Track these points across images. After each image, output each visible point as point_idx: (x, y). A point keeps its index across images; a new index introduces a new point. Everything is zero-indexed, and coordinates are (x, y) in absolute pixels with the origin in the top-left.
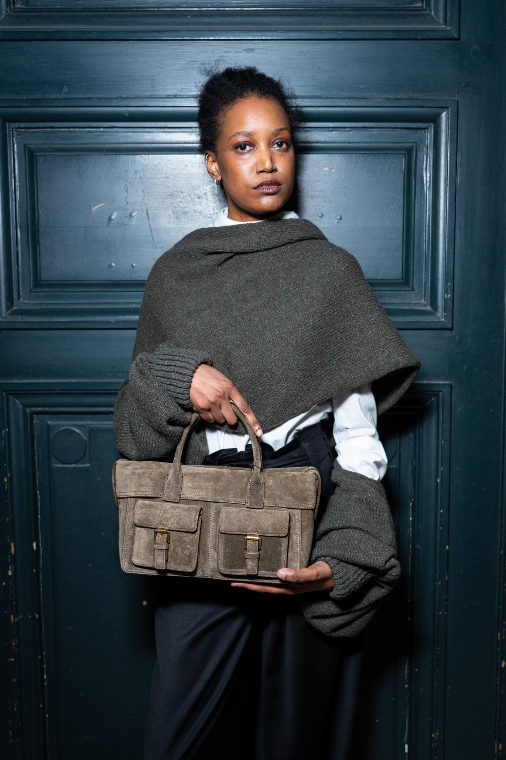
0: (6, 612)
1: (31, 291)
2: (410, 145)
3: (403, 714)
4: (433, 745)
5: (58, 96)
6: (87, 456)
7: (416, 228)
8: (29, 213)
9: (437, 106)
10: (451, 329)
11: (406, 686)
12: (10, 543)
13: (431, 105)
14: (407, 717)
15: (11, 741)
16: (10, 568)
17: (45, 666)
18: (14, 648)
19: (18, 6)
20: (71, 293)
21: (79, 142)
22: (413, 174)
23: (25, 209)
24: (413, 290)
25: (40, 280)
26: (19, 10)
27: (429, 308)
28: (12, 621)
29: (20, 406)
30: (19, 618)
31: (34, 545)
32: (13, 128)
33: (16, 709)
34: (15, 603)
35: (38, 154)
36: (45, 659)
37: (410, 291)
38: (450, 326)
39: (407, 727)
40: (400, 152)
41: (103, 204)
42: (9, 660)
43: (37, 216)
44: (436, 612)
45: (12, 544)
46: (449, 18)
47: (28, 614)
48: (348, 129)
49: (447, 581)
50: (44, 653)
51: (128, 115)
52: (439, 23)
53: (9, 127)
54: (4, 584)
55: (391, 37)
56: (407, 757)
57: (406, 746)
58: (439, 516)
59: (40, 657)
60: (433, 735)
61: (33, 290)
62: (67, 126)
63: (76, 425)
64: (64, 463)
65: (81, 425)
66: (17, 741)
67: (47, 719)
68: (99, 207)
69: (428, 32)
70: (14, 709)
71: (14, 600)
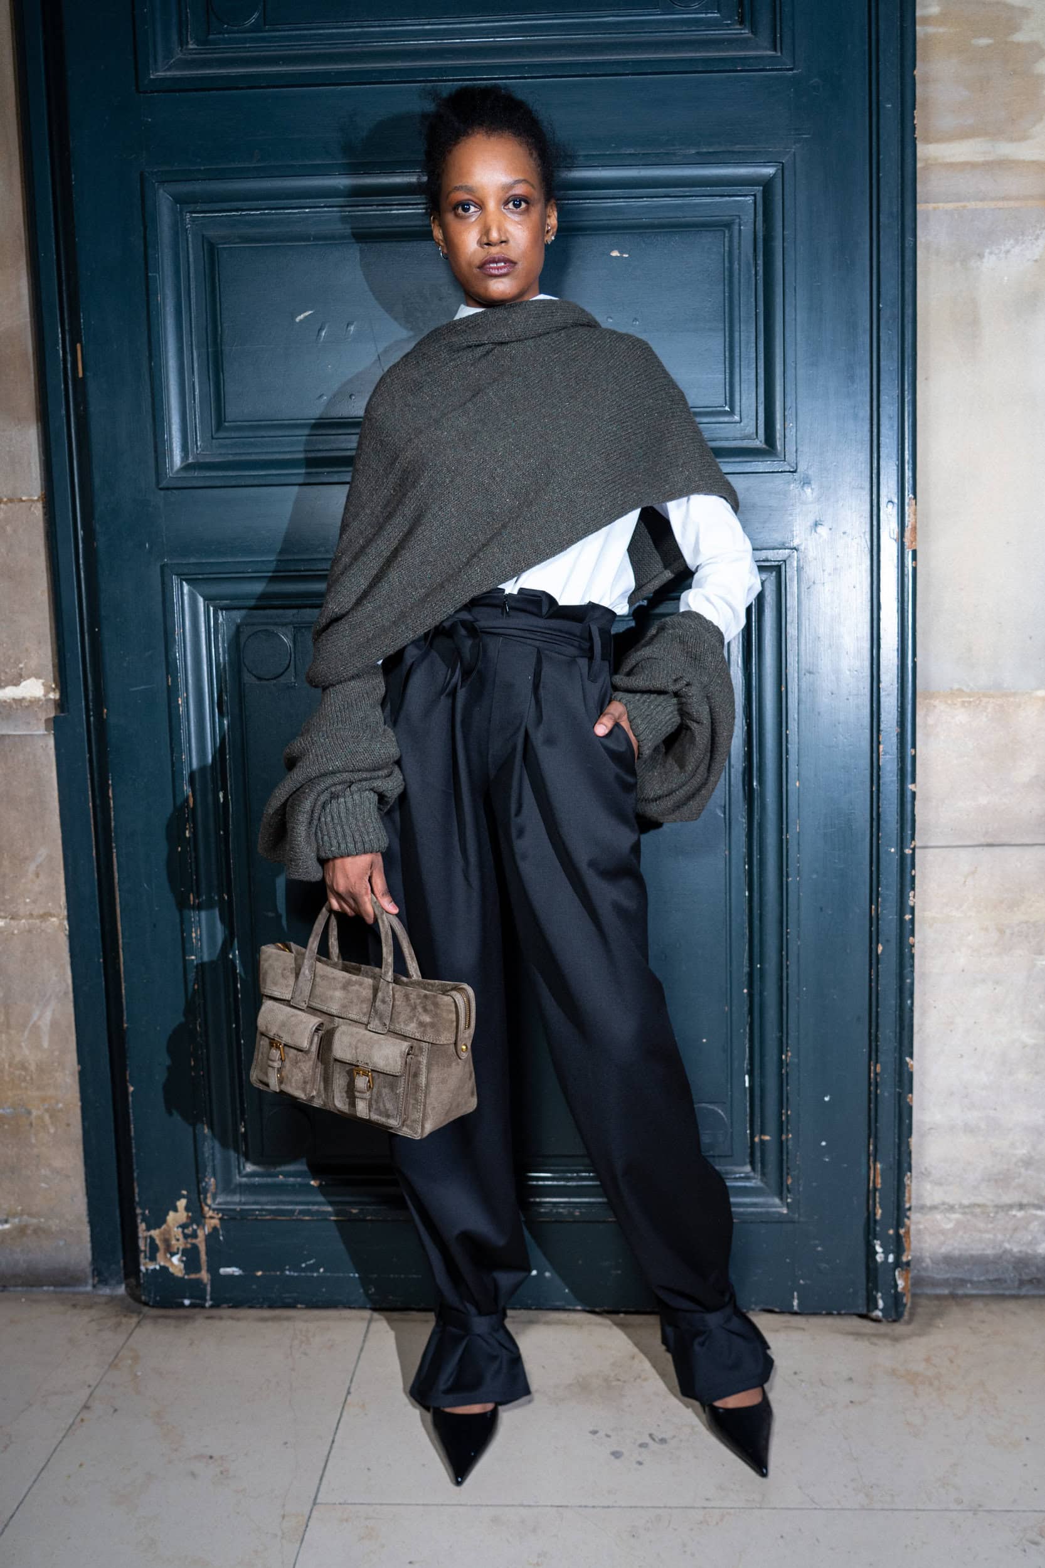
0: (182, 889)
1: (213, 438)
2: (731, 217)
3: (742, 1031)
4: (783, 1071)
5: (247, 165)
6: (292, 668)
8: (209, 330)
10: (795, 472)
11: (745, 991)
13: (759, 159)
14: (747, 1036)
15: (193, 1074)
16: (187, 826)
17: (238, 972)
18: (194, 941)
19: (191, 47)
21: (276, 229)
22: (736, 259)
23: (204, 323)
24: (741, 421)
25: (226, 420)
26: (194, 51)
27: (764, 446)
28: (192, 903)
29: (200, 599)
30: (201, 901)
31: (221, 795)
32: (186, 213)
33: (198, 1029)
34: (195, 878)
35: (221, 246)
36: (238, 962)
37: (737, 422)
38: (792, 467)
39: (747, 1050)
40: (717, 228)
41: (310, 312)
42: (188, 959)
43: (220, 334)
44: (784, 878)
45: (190, 793)
46: (778, 41)
47: (213, 896)
48: (645, 199)
49: (799, 833)
50: (237, 953)
51: (342, 188)
52: (765, 49)
53: (181, 211)
54: (179, 849)
56: (747, 1093)
57: (747, 1078)
58: (784, 739)
59: (231, 957)
60: (784, 1057)
61: (215, 436)
62: (260, 207)
63: (276, 624)
64: (260, 679)
65: (285, 625)
66: (202, 1073)
67: (242, 1047)
68: (306, 317)
69: (751, 61)
70: (196, 1028)
71: (194, 872)
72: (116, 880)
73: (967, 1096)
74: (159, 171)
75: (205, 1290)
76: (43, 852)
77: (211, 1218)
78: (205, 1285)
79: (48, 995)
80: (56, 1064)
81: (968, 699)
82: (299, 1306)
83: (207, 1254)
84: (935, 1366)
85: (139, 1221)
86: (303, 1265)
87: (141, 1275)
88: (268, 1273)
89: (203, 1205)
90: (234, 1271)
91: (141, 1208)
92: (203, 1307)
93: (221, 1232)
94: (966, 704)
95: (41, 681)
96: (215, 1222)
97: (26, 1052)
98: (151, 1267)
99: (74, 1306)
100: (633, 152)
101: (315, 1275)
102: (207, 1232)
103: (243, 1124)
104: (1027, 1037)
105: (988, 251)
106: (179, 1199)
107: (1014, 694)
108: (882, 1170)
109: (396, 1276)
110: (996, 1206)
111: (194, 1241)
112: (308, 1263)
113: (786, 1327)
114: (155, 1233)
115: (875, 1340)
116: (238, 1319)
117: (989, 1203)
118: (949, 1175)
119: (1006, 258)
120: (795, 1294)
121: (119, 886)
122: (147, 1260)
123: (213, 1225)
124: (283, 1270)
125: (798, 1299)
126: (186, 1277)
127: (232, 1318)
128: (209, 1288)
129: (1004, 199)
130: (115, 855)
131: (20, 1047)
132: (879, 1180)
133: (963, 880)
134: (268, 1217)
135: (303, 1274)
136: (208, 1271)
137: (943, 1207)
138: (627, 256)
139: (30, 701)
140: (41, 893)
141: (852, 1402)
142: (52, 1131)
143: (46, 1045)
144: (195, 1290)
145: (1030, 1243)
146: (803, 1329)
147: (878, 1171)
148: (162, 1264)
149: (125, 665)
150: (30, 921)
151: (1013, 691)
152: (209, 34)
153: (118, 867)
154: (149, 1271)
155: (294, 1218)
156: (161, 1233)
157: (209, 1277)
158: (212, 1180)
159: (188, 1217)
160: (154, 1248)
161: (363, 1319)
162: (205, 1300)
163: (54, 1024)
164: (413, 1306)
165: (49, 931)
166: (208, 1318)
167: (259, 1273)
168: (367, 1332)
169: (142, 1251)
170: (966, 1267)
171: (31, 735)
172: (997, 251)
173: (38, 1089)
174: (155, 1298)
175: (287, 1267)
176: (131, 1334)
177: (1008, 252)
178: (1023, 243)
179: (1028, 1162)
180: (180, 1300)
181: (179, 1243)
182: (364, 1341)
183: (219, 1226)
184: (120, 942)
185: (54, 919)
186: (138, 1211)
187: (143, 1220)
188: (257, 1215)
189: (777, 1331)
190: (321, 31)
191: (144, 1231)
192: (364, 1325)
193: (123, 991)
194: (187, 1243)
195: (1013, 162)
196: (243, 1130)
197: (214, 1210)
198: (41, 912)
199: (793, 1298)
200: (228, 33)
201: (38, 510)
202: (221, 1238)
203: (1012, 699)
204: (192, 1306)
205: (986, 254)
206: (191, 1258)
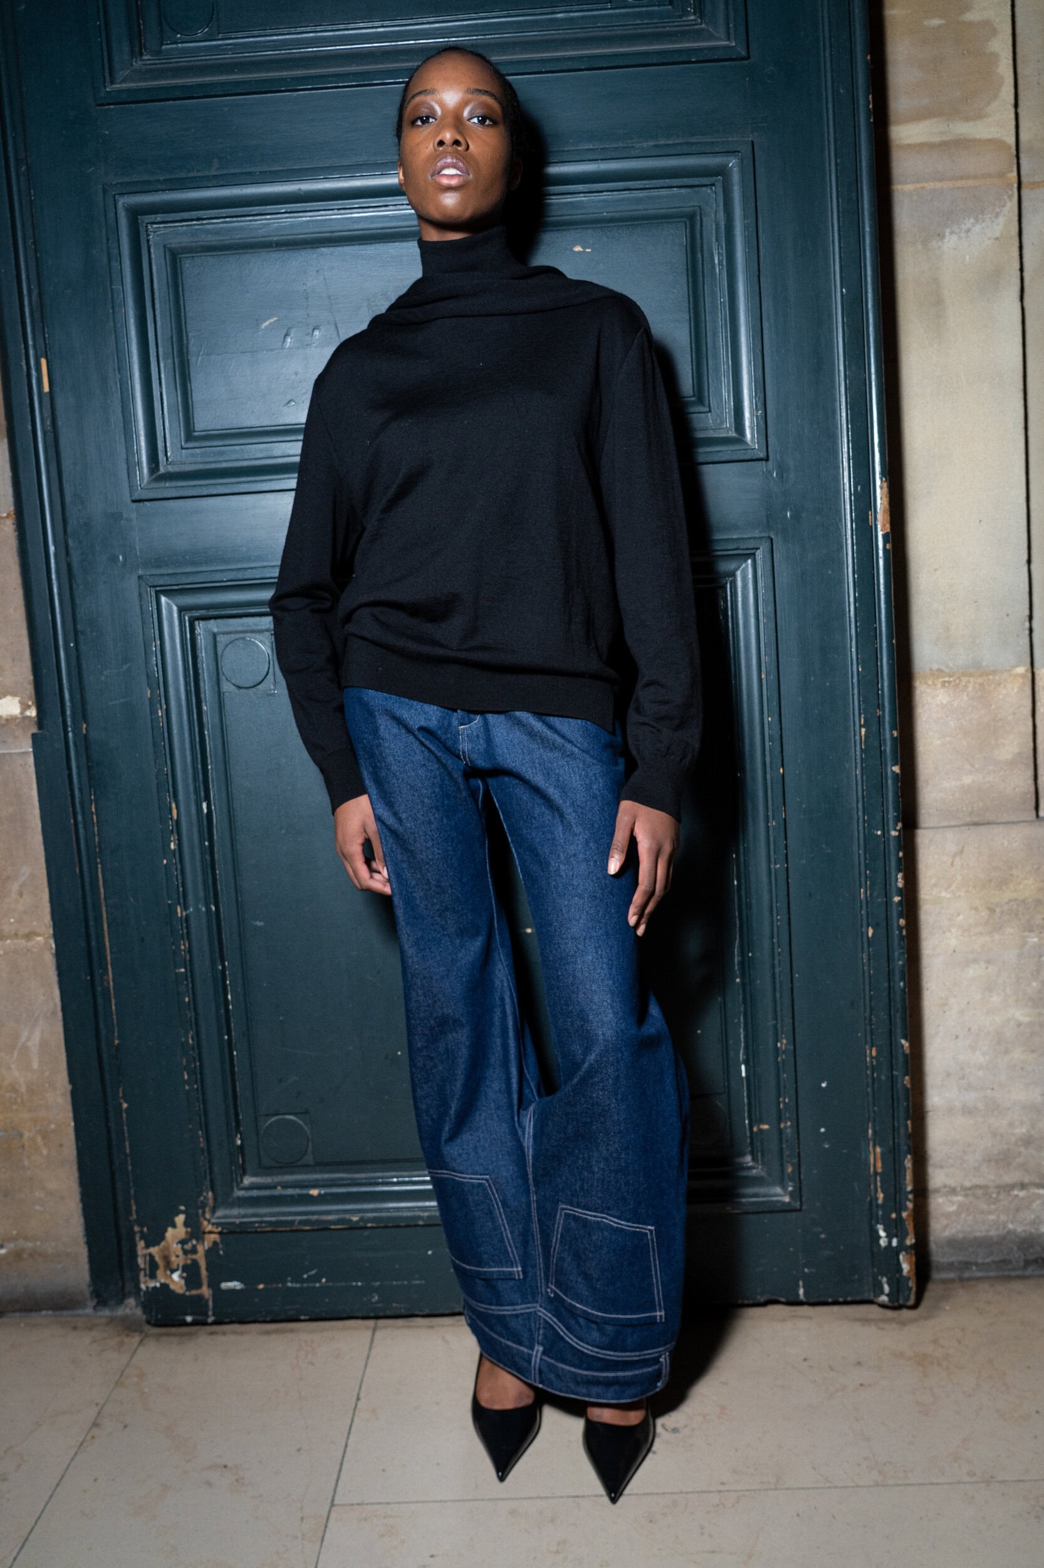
0: (170, 902)
1: (182, 447)
2: (692, 208)
3: (737, 1020)
4: (779, 1059)
5: (206, 173)
6: (270, 676)
7: (708, 324)
8: (174, 339)
9: (724, 150)
10: (767, 459)
11: (738, 980)
12: (170, 802)
13: (717, 150)
14: (742, 1025)
15: (187, 1088)
16: (172, 839)
17: (228, 982)
18: (183, 953)
19: (145, 58)
20: (238, 448)
21: (238, 236)
22: (698, 249)
23: (170, 335)
24: (710, 411)
25: (194, 431)
26: (148, 62)
27: (734, 435)
28: (179, 915)
29: (175, 608)
30: (188, 912)
31: (204, 805)
32: (147, 224)
33: (191, 1041)
34: (181, 889)
35: (183, 256)
36: (227, 972)
37: (707, 412)
38: (762, 455)
39: (742, 1039)
40: (678, 220)
41: (275, 319)
42: (177, 971)
43: (185, 342)
44: (772, 866)
45: (174, 806)
46: (732, 31)
47: (200, 906)
48: (605, 193)
49: (785, 820)
50: (226, 963)
52: (719, 39)
53: (143, 222)
54: (165, 862)
55: (655, 61)
56: (745, 1082)
57: (743, 1067)
58: (766, 726)
59: (220, 967)
60: (779, 1045)
61: (184, 446)
62: (221, 215)
63: (253, 631)
64: (240, 688)
65: (261, 632)
66: (196, 1086)
67: (236, 1058)
68: (270, 324)
69: (705, 52)
70: (188, 1041)
71: (180, 885)
72: (102, 896)
73: (963, 1078)
74: (118, 183)
75: (207, 1305)
76: (26, 870)
77: (211, 1232)
78: (207, 1301)
79: (36, 1015)
80: (47, 1085)
81: (947, 679)
82: (302, 1317)
83: (207, 1269)
84: (943, 1347)
85: (137, 1237)
86: (305, 1276)
87: (142, 1293)
88: (269, 1286)
89: (202, 1219)
90: (235, 1286)
91: (139, 1226)
92: (205, 1324)
93: (221, 1246)
94: (946, 684)
95: (17, 699)
96: (215, 1237)
97: (16, 1073)
98: (152, 1284)
99: (75, 1328)
100: (591, 147)
101: (318, 1285)
102: (206, 1248)
103: (239, 1136)
104: (1022, 1015)
105: (948, 231)
106: (177, 1214)
107: (994, 672)
108: (883, 1154)
109: (399, 1283)
110: (998, 1187)
111: (194, 1257)
112: (310, 1273)
113: (793, 1316)
114: (154, 1250)
115: (881, 1325)
116: (242, 1333)
117: (991, 1184)
118: (949, 1158)
119: (967, 237)
120: (801, 1283)
121: (106, 902)
122: (148, 1278)
123: (213, 1240)
124: (284, 1282)
125: (804, 1287)
126: (188, 1293)
127: (235, 1333)
128: (211, 1304)
129: (962, 178)
130: (100, 870)
131: (9, 1068)
132: (879, 1164)
133: (951, 860)
134: (269, 1229)
135: (305, 1285)
136: (209, 1286)
137: (945, 1190)
138: (590, 250)
139: (7, 720)
140: (25, 912)
141: (861, 1385)
142: (45, 1152)
143: (35, 1065)
144: (196, 1305)
145: (1033, 1223)
146: (810, 1318)
147: (879, 1156)
148: (163, 1281)
149: (103, 678)
150: (16, 941)
151: (992, 668)
152: (162, 44)
153: (104, 882)
154: (150, 1290)
155: (294, 1228)
156: (162, 1251)
157: (211, 1292)
158: (210, 1194)
159: (187, 1232)
160: (153, 1266)
161: (367, 1328)
162: (208, 1316)
163: (44, 1044)
164: (417, 1312)
165: (35, 950)
166: (212, 1333)
167: (261, 1286)
168: (372, 1340)
169: (141, 1270)
170: (971, 1250)
171: (10, 754)
172: (957, 231)
173: (30, 1111)
174: (156, 1316)
175: (289, 1279)
176: (134, 1352)
177: (968, 231)
178: (984, 221)
179: (1027, 1141)
180: (181, 1317)
181: (178, 1259)
182: (370, 1349)
183: (218, 1240)
184: (109, 958)
185: (40, 939)
186: (136, 1229)
187: (141, 1238)
188: (256, 1228)
189: (784, 1320)
190: (275, 38)
191: (143, 1248)
192: (370, 1333)
193: (114, 1007)
194: (186, 1259)
195: (970, 141)
196: (239, 1142)
197: (213, 1224)
198: (27, 931)
199: (798, 1286)
200: (182, 43)
201: (9, 528)
202: (221, 1252)
203: (991, 677)
204: (193, 1323)
205: (947, 234)
206: (191, 1273)
